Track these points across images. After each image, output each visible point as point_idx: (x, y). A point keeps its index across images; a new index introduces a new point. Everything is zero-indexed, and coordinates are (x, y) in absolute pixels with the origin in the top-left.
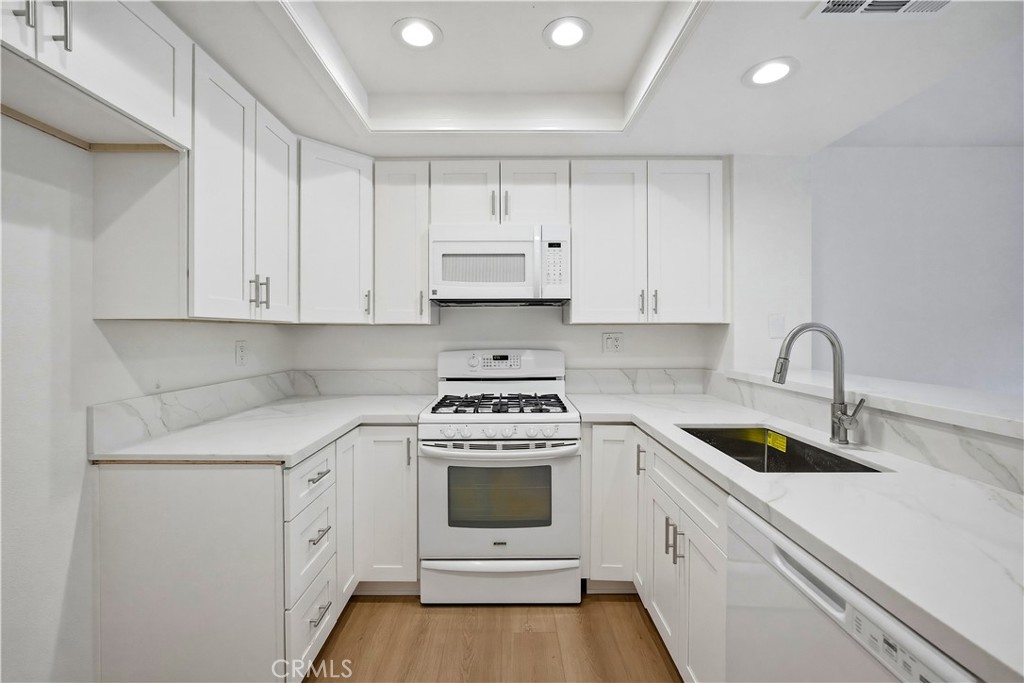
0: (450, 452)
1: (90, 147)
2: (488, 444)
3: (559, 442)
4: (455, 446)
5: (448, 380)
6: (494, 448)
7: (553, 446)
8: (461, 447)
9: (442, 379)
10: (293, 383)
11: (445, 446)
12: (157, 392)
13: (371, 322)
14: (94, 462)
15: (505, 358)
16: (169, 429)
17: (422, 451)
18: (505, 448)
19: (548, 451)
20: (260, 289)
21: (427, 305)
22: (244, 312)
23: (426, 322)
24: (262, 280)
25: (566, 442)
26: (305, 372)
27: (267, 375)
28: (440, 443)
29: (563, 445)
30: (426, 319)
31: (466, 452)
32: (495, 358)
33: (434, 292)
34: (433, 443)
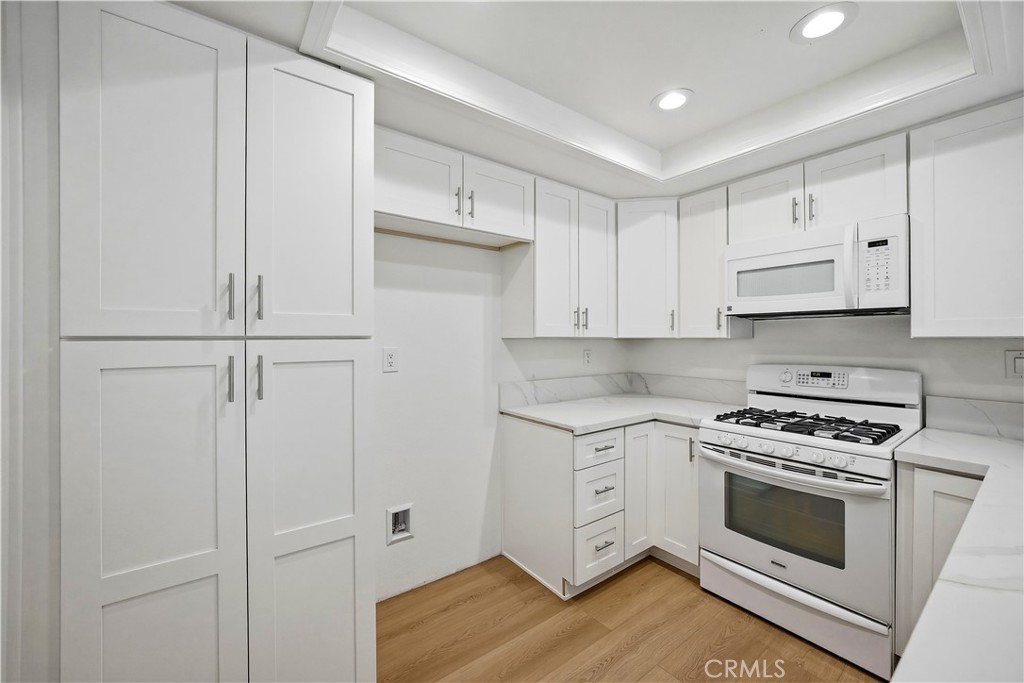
0: (726, 458)
1: (499, 249)
2: (768, 459)
3: (855, 477)
4: (732, 454)
5: (759, 393)
6: (773, 465)
7: (848, 479)
8: (738, 456)
9: (752, 391)
10: (631, 382)
11: (723, 452)
12: (533, 380)
13: (676, 336)
14: (502, 413)
15: (828, 375)
16: (538, 402)
17: (701, 452)
18: (785, 467)
19: (840, 483)
20: (581, 317)
21: (724, 320)
22: (570, 332)
23: (725, 336)
24: (582, 310)
25: (866, 479)
26: (639, 374)
27: (608, 375)
28: (719, 448)
29: (862, 482)
30: (723, 333)
31: (742, 463)
32: (814, 375)
33: (729, 309)
34: (711, 447)
